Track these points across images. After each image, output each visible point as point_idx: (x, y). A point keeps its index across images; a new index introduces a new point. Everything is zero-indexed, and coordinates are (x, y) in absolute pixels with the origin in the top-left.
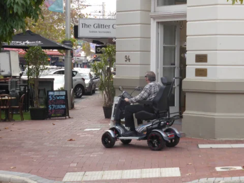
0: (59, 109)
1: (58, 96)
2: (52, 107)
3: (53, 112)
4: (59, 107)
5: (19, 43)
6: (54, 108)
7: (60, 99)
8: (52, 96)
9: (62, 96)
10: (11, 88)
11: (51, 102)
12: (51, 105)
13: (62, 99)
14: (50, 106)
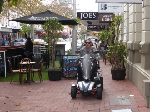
0: (72, 71)
1: (71, 60)
2: (66, 69)
3: (68, 73)
4: (72, 69)
5: (40, 19)
6: (68, 71)
7: (72, 63)
8: (66, 59)
9: (75, 59)
10: (35, 52)
11: (65, 65)
12: (66, 67)
13: (75, 63)
14: (64, 69)
